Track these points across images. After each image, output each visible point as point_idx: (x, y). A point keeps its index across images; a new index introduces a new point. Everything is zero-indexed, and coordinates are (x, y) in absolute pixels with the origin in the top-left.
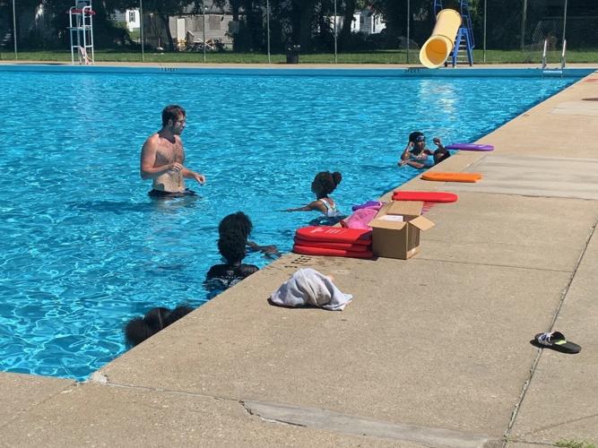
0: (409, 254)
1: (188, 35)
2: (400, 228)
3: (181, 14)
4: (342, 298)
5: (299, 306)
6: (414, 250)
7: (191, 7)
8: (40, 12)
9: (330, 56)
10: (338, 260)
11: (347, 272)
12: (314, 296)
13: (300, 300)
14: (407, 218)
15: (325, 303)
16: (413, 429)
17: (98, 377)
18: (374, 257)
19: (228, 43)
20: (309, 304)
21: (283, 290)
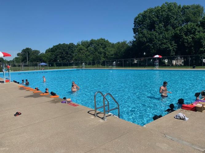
0: (203, 111)
1: (176, 63)
2: (201, 107)
3: (174, 60)
4: (187, 119)
5: (179, 119)
6: (204, 111)
7: (176, 59)
8: (152, 60)
9: (202, 67)
10: (189, 111)
11: (190, 113)
12: (182, 118)
13: (179, 118)
14: (203, 105)
15: (184, 119)
16: (192, 145)
17: (145, 126)
18: (196, 111)
19: (183, 64)
20: (181, 119)
21: (176, 116)
